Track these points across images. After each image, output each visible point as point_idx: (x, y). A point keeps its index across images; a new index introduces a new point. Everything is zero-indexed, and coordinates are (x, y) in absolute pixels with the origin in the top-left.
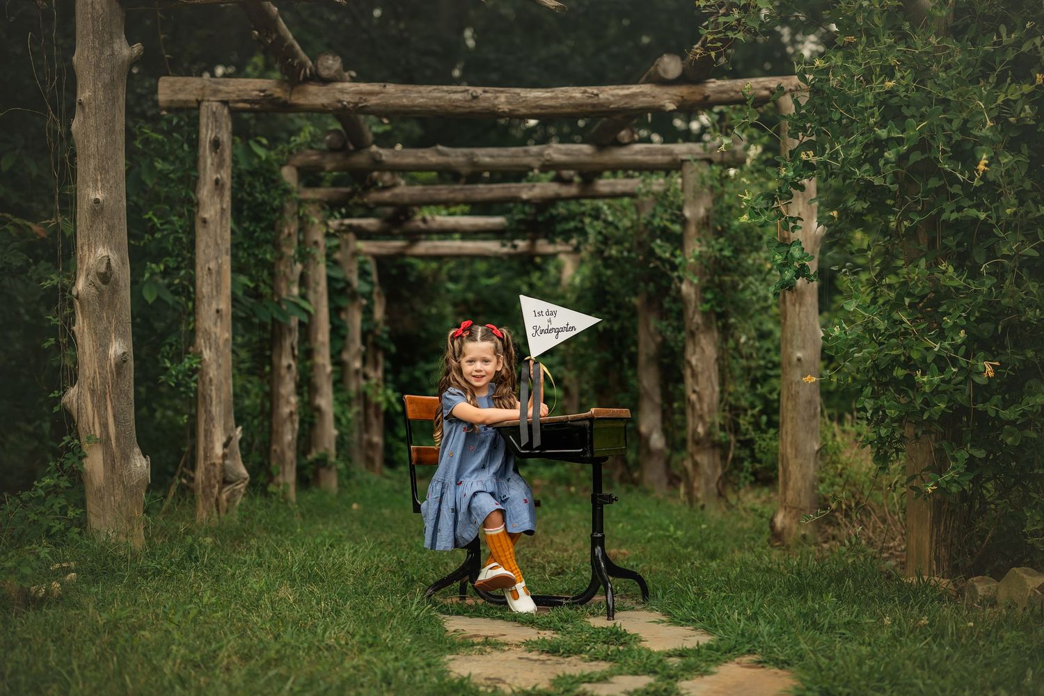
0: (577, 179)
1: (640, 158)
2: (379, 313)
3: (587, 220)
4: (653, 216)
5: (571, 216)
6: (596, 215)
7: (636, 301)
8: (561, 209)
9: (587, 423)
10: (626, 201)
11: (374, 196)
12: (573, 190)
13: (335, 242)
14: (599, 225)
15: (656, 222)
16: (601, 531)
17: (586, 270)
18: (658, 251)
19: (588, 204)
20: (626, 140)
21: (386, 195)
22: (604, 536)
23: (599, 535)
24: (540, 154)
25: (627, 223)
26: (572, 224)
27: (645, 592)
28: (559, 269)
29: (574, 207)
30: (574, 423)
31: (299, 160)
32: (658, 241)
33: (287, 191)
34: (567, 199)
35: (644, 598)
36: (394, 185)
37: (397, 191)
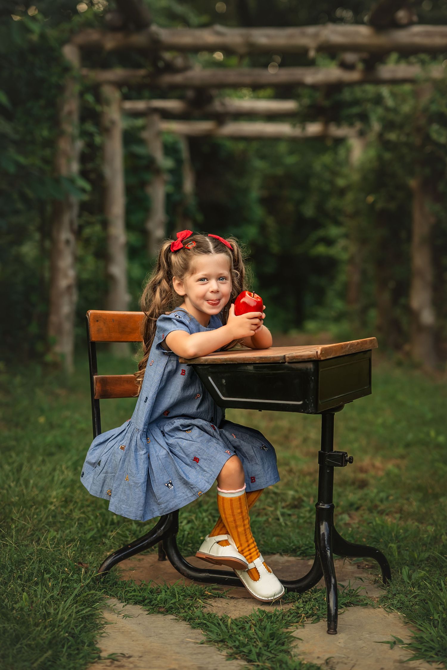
0: (360, 66)
1: (418, 40)
2: (188, 186)
3: (369, 106)
4: (432, 101)
5: (356, 102)
6: (378, 100)
7: (413, 183)
8: (346, 95)
9: (310, 366)
10: (407, 87)
11: (168, 79)
12: (355, 76)
13: (140, 122)
14: (380, 111)
15: (434, 108)
16: (329, 500)
17: (372, 153)
18: (434, 136)
19: (370, 89)
20: (405, 21)
21: (178, 78)
22: (332, 507)
23: (326, 506)
24: (316, 35)
25: (406, 108)
26: (355, 110)
27: (387, 574)
28: (349, 151)
29: (358, 92)
30: (293, 366)
31: (80, 39)
32: (435, 127)
33: (67, 69)
34: (351, 84)
35: (385, 581)
36: (186, 68)
37: (190, 74)
